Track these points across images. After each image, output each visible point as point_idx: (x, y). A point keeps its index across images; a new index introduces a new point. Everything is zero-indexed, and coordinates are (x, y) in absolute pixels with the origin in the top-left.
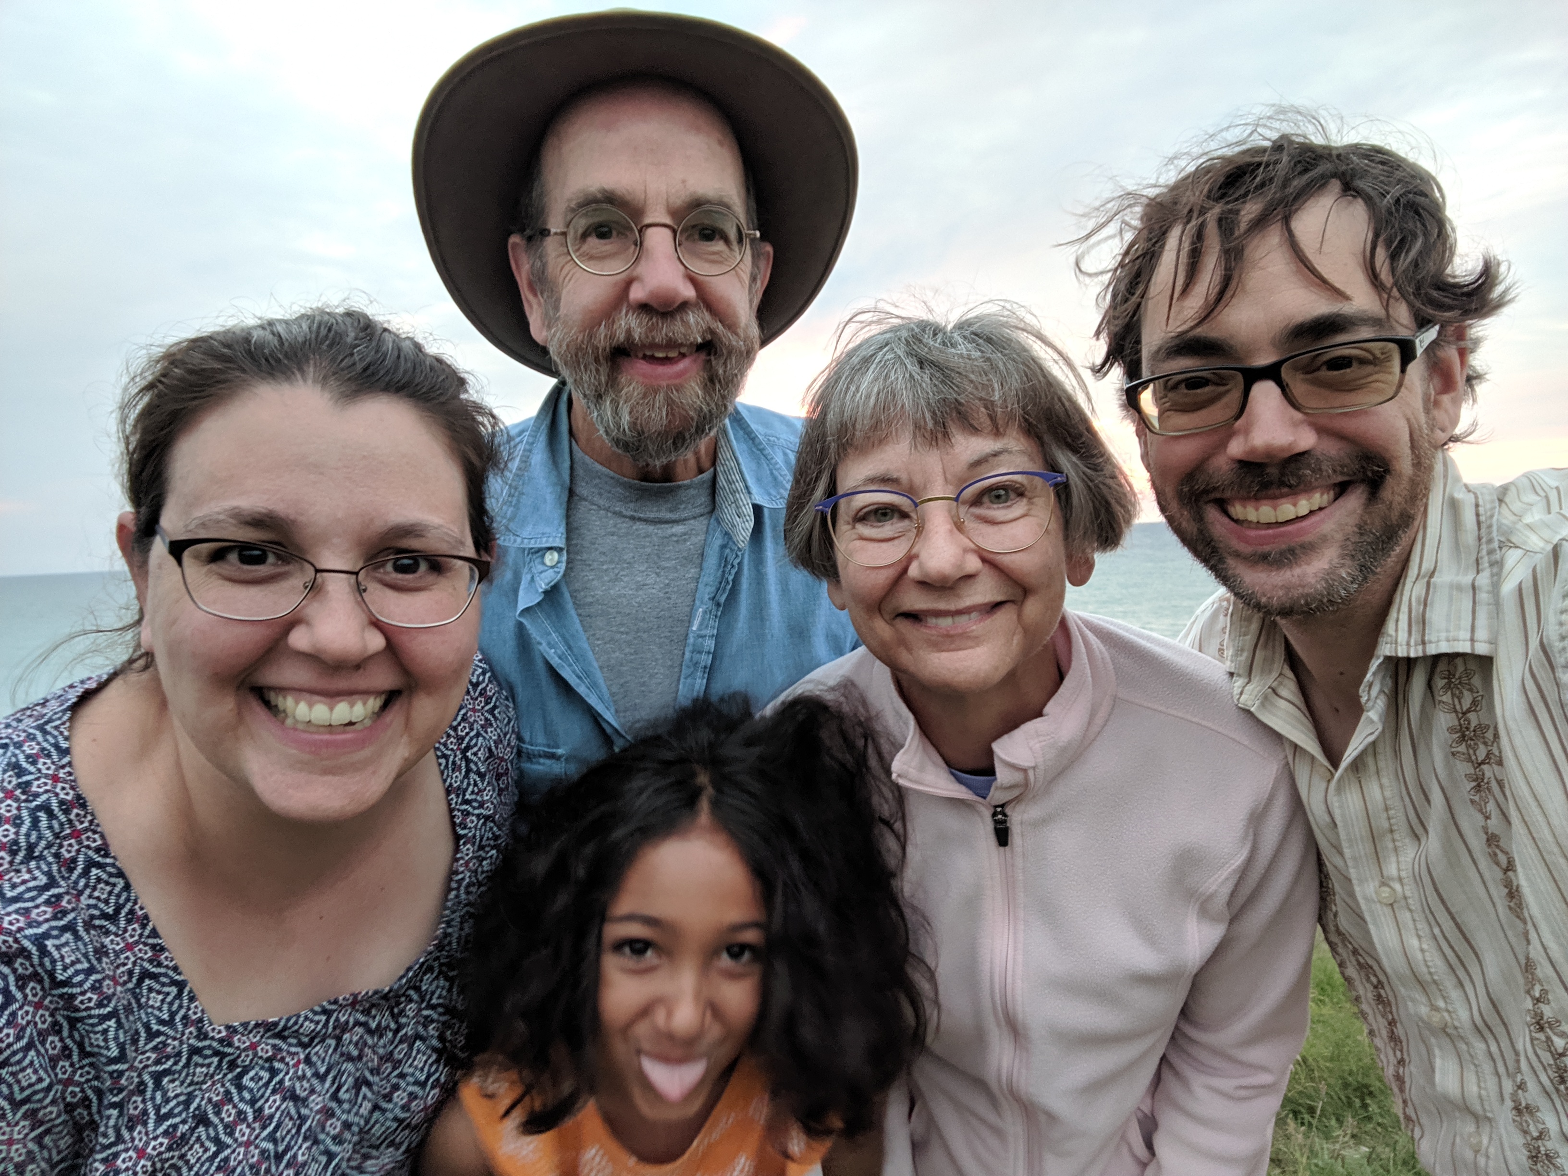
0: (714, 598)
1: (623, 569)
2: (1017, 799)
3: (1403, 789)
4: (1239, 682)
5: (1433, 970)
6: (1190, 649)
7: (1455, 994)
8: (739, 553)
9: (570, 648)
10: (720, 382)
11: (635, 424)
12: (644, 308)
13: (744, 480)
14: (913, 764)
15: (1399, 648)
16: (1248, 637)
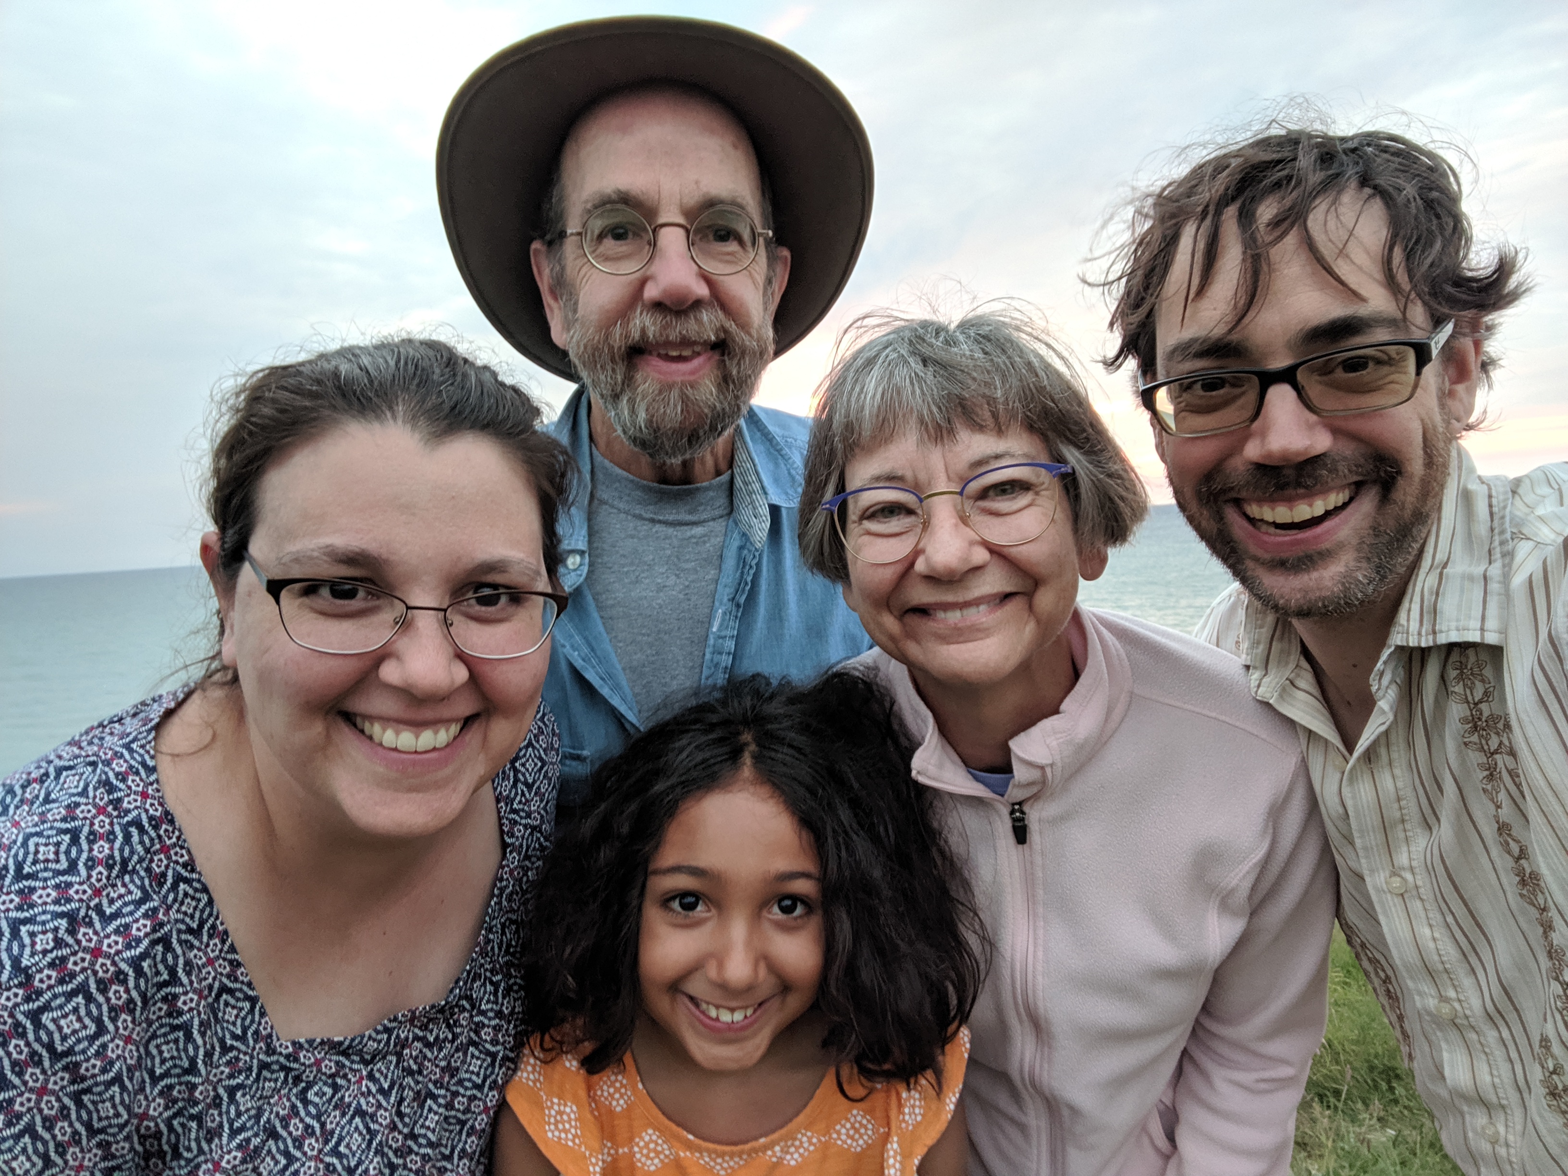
0: (733, 599)
1: (643, 572)
2: (1035, 797)
3: (1417, 781)
4: (1256, 675)
5: (1445, 959)
6: (1207, 644)
7: (1467, 982)
8: (757, 554)
9: (593, 650)
10: (734, 382)
11: (651, 421)
12: (658, 306)
13: (761, 481)
14: (932, 761)
15: (1411, 638)
16: (1264, 630)
